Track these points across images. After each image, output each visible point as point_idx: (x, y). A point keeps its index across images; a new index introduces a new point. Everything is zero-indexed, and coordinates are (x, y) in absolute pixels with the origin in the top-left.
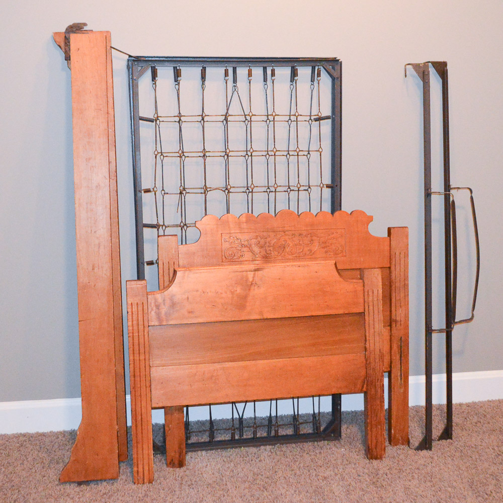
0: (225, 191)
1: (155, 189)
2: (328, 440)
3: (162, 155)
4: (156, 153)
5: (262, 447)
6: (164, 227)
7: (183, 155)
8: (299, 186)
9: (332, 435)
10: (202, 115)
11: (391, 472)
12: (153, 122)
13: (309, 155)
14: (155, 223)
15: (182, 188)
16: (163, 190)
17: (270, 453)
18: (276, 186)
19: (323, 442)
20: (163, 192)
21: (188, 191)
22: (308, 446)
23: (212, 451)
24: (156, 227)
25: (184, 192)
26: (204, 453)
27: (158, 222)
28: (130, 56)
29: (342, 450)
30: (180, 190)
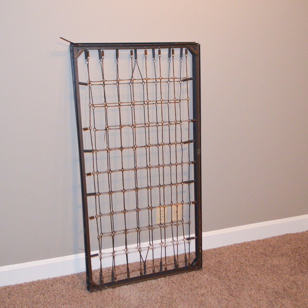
0: (132, 127)
1: (90, 128)
2: (195, 270)
3: (93, 106)
4: (90, 105)
5: (159, 279)
6: (96, 152)
7: (107, 105)
8: (176, 121)
9: (197, 267)
10: (117, 80)
11: (238, 287)
12: (87, 85)
13: (180, 102)
14: (91, 149)
15: (106, 126)
16: (95, 128)
17: (165, 283)
18: (162, 122)
19: (192, 272)
20: (95, 130)
21: (110, 128)
22: (185, 275)
23: (130, 285)
24: (92, 152)
25: (108, 129)
26: (126, 286)
27: (93, 148)
28: (72, 43)
29: (205, 276)
30: (106, 127)
